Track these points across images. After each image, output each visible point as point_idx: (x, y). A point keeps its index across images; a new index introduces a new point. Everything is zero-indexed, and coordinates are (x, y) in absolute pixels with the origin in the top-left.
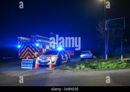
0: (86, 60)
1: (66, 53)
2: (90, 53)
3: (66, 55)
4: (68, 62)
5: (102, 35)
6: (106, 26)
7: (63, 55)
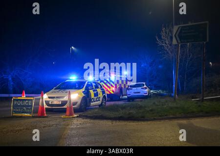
0: (137, 100)
1: (99, 87)
2: (145, 86)
3: (99, 90)
4: (102, 103)
5: (168, 53)
6: (175, 36)
7: (94, 91)
